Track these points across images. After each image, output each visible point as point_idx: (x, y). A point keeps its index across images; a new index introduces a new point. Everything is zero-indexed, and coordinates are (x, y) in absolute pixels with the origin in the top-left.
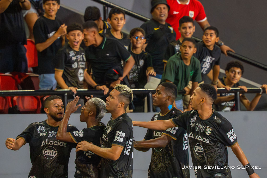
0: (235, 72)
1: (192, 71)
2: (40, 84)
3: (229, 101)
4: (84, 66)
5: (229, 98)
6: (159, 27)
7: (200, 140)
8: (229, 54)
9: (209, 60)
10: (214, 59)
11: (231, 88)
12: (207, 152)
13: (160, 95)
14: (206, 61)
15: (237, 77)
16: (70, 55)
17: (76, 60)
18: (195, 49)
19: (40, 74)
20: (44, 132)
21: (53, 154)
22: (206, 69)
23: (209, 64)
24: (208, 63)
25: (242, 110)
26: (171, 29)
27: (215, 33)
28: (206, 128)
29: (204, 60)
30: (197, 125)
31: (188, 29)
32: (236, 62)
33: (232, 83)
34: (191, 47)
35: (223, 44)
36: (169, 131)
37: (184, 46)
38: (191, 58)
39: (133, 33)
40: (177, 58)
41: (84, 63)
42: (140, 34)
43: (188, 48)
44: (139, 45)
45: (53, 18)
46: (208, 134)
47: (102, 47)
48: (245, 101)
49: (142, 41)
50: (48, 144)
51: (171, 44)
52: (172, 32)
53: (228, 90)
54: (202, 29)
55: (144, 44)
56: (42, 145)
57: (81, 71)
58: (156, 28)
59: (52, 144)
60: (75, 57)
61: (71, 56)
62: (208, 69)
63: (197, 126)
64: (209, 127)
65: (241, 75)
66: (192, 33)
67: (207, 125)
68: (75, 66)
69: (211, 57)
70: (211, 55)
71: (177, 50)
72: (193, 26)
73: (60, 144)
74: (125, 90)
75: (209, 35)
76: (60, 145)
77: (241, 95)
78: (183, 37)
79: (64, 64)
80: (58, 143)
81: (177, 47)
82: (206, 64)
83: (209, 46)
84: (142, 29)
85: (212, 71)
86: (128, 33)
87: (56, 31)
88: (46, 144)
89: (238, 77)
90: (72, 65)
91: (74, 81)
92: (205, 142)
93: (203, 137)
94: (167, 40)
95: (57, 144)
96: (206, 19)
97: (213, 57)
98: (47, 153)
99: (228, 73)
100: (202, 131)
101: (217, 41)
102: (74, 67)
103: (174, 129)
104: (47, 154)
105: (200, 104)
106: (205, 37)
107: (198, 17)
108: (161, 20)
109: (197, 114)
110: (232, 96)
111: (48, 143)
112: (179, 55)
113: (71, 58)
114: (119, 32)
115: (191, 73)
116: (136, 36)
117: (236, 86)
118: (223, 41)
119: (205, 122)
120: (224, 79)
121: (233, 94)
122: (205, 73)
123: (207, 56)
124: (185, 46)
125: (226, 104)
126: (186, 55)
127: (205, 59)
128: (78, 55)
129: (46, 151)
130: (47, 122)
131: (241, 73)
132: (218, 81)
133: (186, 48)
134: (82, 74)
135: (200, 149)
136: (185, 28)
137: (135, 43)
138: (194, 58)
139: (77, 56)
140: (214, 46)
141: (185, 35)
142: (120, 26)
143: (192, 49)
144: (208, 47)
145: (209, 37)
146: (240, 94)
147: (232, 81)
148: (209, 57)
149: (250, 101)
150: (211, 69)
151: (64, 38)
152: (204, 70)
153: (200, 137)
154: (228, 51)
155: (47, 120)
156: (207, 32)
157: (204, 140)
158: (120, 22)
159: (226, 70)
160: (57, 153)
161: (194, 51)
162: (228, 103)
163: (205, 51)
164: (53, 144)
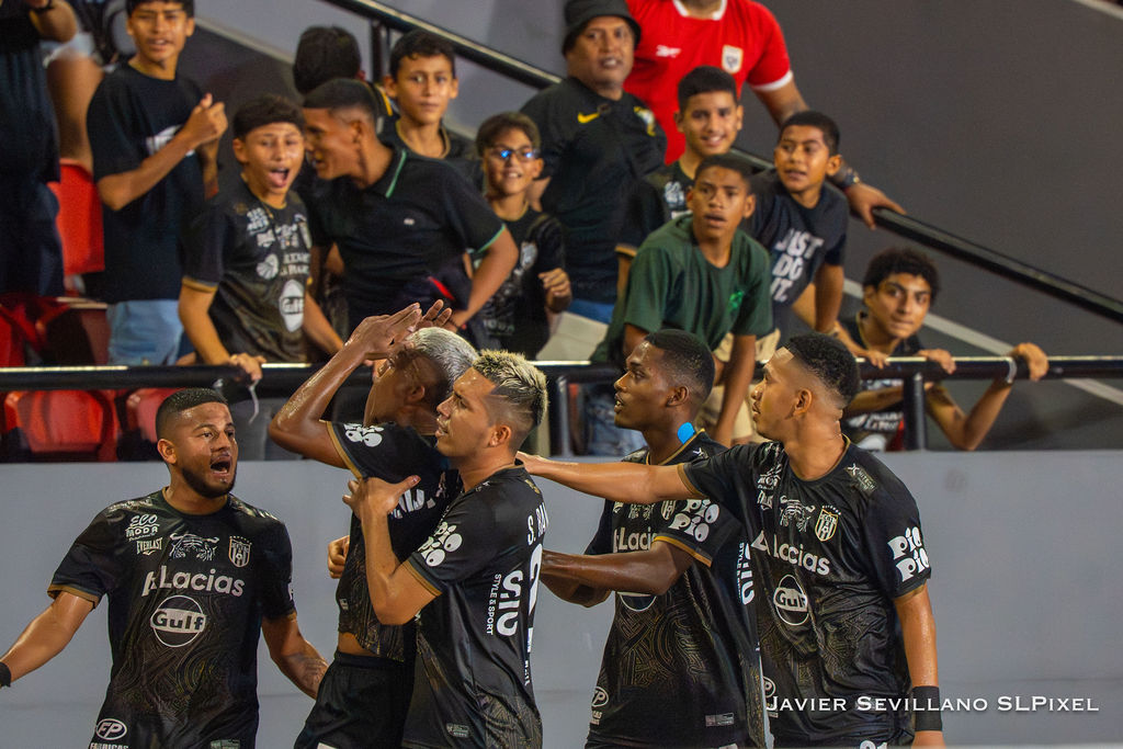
0: (904, 291)
1: (736, 291)
2: (113, 341)
3: (881, 412)
4: (304, 270)
5: (881, 396)
6: (599, 109)
7: (794, 561)
8: (880, 222)
9: (798, 247)
10: (818, 242)
11: (889, 360)
12: (823, 611)
13: (642, 384)
14: (785, 252)
15: (910, 313)
16: (250, 227)
17: (275, 248)
18: (750, 200)
19: (112, 301)
20: (152, 539)
21: (188, 627)
22: (787, 284)
23: (799, 261)
24: (795, 258)
25: (930, 447)
26: (648, 117)
27: (825, 140)
28: (815, 515)
29: (780, 246)
30: (783, 502)
31: (715, 116)
32: (909, 254)
33: (892, 337)
34: (736, 191)
35: (856, 180)
36: (682, 529)
37: (705, 187)
38: (735, 237)
39: (492, 132)
40: (676, 235)
41: (305, 257)
42: (519, 139)
43: (721, 193)
44: (516, 186)
45: (167, 74)
46: (823, 535)
47: (386, 191)
48: (946, 413)
49: (529, 166)
50: (169, 585)
51: (648, 178)
52: (650, 131)
53: (876, 367)
54: (771, 121)
55: (535, 179)
56: (146, 592)
57: (293, 289)
58: (585, 115)
59: (185, 585)
60: (270, 232)
61: (254, 230)
62: (795, 282)
63: (784, 506)
64: (829, 510)
65: (926, 306)
66: (732, 137)
67: (820, 502)
68: (268, 268)
69: (806, 236)
70: (809, 228)
71: (672, 206)
72: (737, 106)
73: (217, 584)
74: (516, 376)
75: (800, 148)
76: (219, 589)
77: (928, 385)
78: (696, 151)
79: (219, 260)
80: (207, 581)
81: (673, 194)
82: (785, 264)
83: (800, 193)
84: (525, 119)
85: (811, 289)
86: (470, 134)
87: (178, 127)
88: (162, 585)
89: (917, 312)
90: (256, 266)
91: (264, 330)
92: (812, 568)
93: (806, 551)
94: (629, 162)
95: (205, 583)
96: (788, 77)
97: (814, 234)
98: (164, 624)
99: (874, 299)
100: (802, 526)
101: (832, 172)
102: (266, 273)
103: (703, 521)
104: (167, 628)
105: (791, 415)
106: (783, 156)
107: (759, 71)
108: (606, 84)
109: (785, 458)
110: (890, 390)
111: (169, 580)
112: (683, 226)
113: (255, 237)
114: (431, 132)
115: (733, 297)
116: (503, 146)
117: (907, 348)
118: (855, 168)
119: (813, 491)
120: (858, 319)
121: (897, 383)
122: (783, 298)
123: (792, 232)
124: (710, 189)
125: (869, 422)
126: (713, 222)
127: (785, 242)
128: (281, 225)
129: (163, 616)
130: (168, 496)
131: (926, 296)
132: (837, 328)
133: (714, 195)
134: (296, 301)
135: (795, 601)
136: (704, 114)
137: (499, 177)
138: (743, 239)
139: (278, 230)
140: (823, 192)
141: (702, 142)
142: (435, 105)
143: (737, 201)
144: (796, 197)
145: (799, 155)
146: (924, 381)
147: (892, 330)
148: (798, 234)
149: (962, 409)
150: (808, 282)
151: (211, 154)
152: (780, 287)
153: (792, 549)
154: (877, 208)
155: (167, 488)
156: (792, 137)
157: (810, 562)
158: (433, 88)
159: (865, 285)
160: (204, 622)
161: (747, 207)
162: (876, 417)
163: (784, 212)
164: (190, 585)
